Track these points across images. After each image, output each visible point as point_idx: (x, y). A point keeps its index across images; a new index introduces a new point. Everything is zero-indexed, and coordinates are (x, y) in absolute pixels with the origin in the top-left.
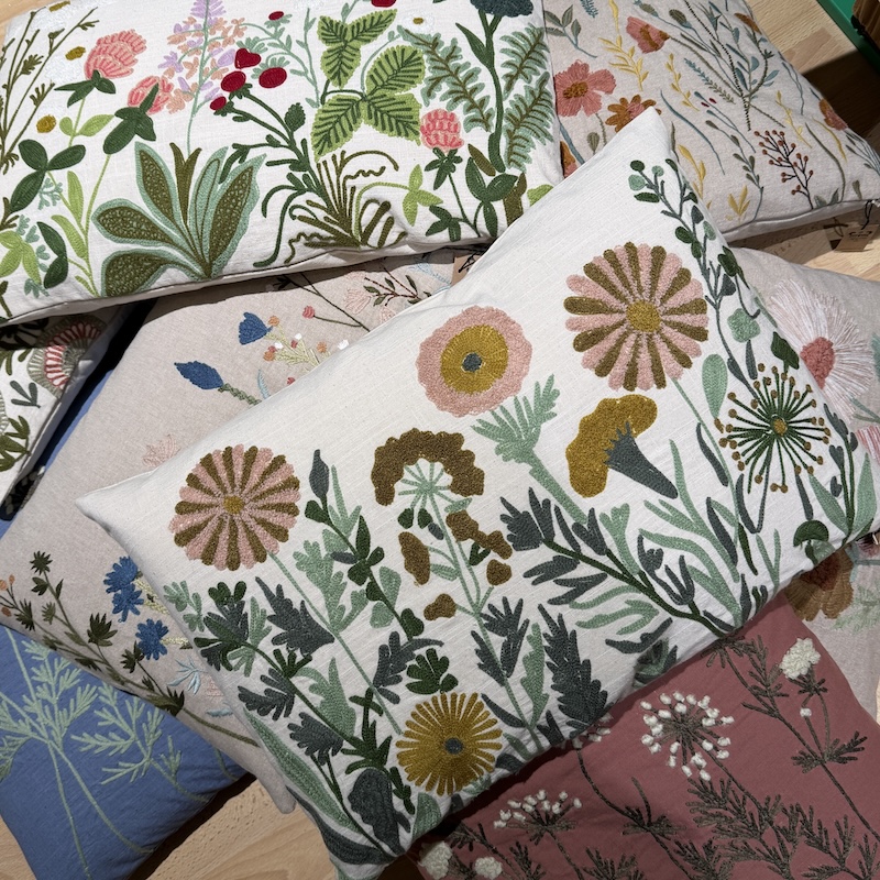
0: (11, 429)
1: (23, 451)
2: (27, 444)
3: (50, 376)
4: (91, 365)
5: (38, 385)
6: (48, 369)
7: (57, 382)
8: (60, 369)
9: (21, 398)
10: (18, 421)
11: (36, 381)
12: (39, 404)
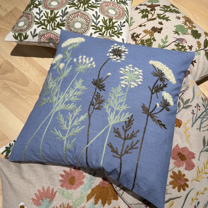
0: (24, 34)
1: (21, 40)
2: (23, 40)
3: (42, 37)
4: (52, 46)
5: (38, 36)
6: (44, 36)
7: (42, 40)
8: (46, 39)
9: (33, 33)
10: (27, 35)
11: (39, 35)
12: (34, 38)
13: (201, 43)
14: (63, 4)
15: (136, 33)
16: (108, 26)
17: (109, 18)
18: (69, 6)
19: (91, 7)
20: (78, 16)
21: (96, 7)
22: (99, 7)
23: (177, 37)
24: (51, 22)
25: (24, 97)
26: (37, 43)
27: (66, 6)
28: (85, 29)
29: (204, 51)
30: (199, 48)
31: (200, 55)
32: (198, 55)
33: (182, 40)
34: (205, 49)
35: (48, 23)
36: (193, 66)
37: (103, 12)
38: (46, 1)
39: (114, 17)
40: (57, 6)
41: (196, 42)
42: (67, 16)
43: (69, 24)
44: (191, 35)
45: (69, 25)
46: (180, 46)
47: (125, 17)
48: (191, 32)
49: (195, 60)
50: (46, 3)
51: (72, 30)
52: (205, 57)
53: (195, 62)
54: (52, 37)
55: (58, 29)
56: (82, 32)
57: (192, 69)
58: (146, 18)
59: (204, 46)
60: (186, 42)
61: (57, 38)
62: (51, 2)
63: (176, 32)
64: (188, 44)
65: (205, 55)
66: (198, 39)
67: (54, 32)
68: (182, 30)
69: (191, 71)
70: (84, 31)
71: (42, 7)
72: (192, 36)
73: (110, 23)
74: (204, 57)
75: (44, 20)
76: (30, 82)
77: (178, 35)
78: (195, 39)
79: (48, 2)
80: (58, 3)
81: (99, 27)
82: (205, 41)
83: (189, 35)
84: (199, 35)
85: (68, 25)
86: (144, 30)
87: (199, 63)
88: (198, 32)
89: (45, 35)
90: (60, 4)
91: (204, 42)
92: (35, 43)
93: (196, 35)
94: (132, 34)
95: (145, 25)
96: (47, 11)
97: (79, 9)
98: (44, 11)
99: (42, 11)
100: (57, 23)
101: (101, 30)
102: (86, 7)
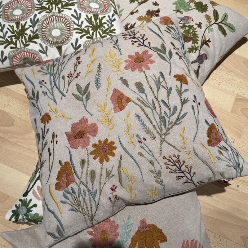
3: (14, 59)
5: (8, 59)
6: (15, 57)
7: (14, 62)
8: (19, 60)
11: (9, 57)
12: (4, 63)
13: (210, 17)
14: (30, 11)
15: (129, 24)
16: (95, 24)
17: (93, 15)
18: (38, 12)
19: (67, 6)
20: (53, 21)
21: (72, 4)
22: (76, 3)
23: (180, 17)
24: (21, 37)
25: (13, 140)
26: (9, 68)
27: (34, 12)
28: (67, 35)
29: (217, 25)
30: (210, 23)
31: (213, 31)
32: (210, 32)
33: (186, 19)
34: (216, 23)
35: (17, 40)
36: (208, 47)
37: (84, 9)
38: (5, 12)
39: (99, 11)
40: (22, 14)
41: (204, 16)
42: (38, 24)
43: (45, 33)
44: (195, 9)
45: (45, 35)
46: (187, 26)
47: (112, 8)
48: (195, 6)
49: (209, 39)
50: (6, 14)
51: (50, 41)
52: (220, 32)
53: (209, 41)
54: (26, 56)
55: (31, 43)
56: (65, 40)
57: (208, 51)
58: (136, 1)
59: (214, 18)
60: (193, 20)
61: (33, 56)
62: (13, 12)
63: (178, 11)
64: (195, 22)
65: (219, 29)
66: (206, 12)
67: (28, 49)
68: (184, 6)
69: (207, 53)
70: (66, 39)
71: (3, 20)
72: (198, 10)
73: (96, 20)
74: (218, 32)
75: (11, 37)
76: (15, 120)
77: (180, 14)
78: (202, 13)
79: (9, 12)
80: (22, 10)
81: (84, 28)
82: (214, 12)
83: (193, 10)
84: (205, 7)
85: (43, 36)
86: (138, 18)
87: (214, 41)
88: (203, 3)
89: (17, 55)
90: (25, 11)
91: (213, 14)
92: (7, 69)
93: (201, 7)
94: (125, 26)
95: (138, 10)
96: (11, 24)
97: (52, 12)
98: (7, 25)
99: (4, 25)
100: (28, 36)
101: (88, 32)
102: (60, 7)
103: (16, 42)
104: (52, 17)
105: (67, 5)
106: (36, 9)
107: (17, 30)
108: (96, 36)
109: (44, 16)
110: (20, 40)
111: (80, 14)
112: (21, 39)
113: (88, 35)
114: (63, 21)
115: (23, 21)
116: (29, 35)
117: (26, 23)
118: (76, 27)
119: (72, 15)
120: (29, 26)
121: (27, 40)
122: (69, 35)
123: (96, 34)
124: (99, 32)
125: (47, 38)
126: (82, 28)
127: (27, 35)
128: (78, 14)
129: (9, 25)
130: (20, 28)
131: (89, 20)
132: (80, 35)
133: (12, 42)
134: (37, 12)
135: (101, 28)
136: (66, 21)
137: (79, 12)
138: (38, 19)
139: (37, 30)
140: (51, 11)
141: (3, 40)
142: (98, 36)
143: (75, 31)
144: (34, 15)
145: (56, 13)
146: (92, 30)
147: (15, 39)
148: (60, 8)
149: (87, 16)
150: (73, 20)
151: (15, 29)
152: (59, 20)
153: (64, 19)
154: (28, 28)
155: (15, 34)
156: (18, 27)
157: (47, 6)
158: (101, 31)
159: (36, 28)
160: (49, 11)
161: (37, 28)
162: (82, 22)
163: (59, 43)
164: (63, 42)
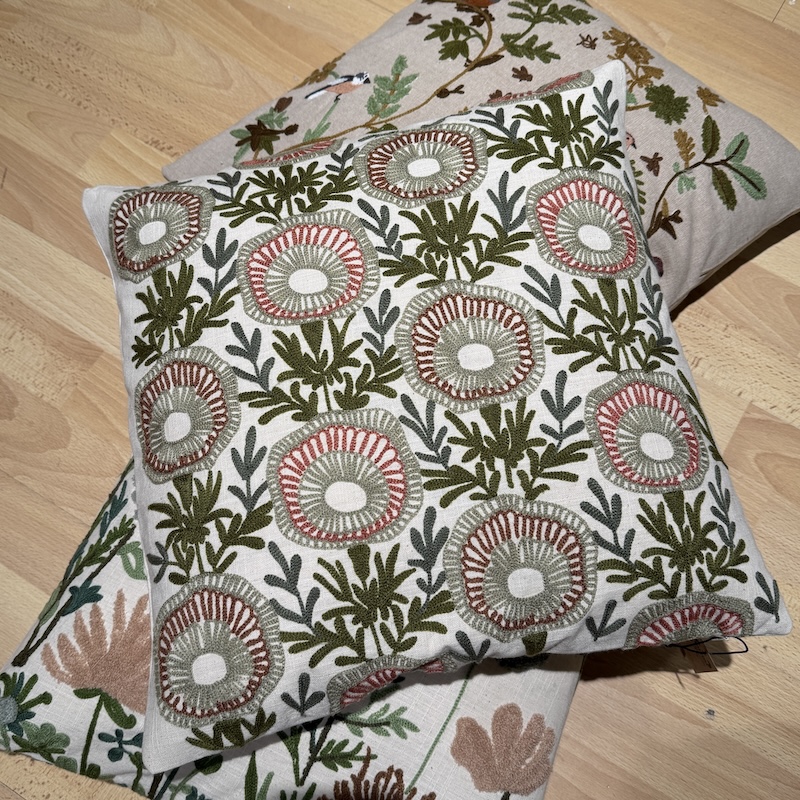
67: (404, 658)
70: (569, 604)
73: (679, 520)
75: (335, 614)
80: (363, 486)
81: (641, 559)
85: (472, 599)
96: (329, 556)
97: (499, 493)
98: (310, 557)
99: (297, 560)
100: (408, 606)
101: (656, 575)
102: (528, 470)
103: (360, 633)
104: (501, 517)
105: (555, 457)
106: (425, 480)
107: (360, 585)
108: (689, 588)
109: (468, 512)
110: (377, 625)
111: (617, 499)
112: (380, 620)
113: (659, 587)
114: (552, 536)
115: (382, 539)
116: (411, 600)
117: (396, 548)
118: (605, 555)
119: (586, 507)
120: (411, 562)
121: (406, 622)
122: (579, 588)
123: (689, 581)
124: (700, 572)
125: (488, 607)
126: (632, 559)
127: (403, 600)
128: (609, 499)
129: (321, 561)
130: (374, 573)
131: (654, 524)
132: (626, 587)
133: (342, 638)
134: (433, 498)
135: (704, 553)
136: (563, 532)
137: (610, 491)
138: (444, 532)
139: (442, 577)
140: (491, 494)
141: (302, 628)
142: (697, 586)
143: (603, 575)
144: (422, 512)
145: (518, 498)
146: (671, 565)
147: (355, 622)
148: (531, 478)
149: (642, 502)
150: (593, 529)
151: (353, 578)
152: (535, 534)
153: (555, 527)
154: (406, 574)
155: (353, 602)
156: (362, 571)
157: (470, 467)
158: (704, 567)
159: (436, 570)
160: (483, 492)
161: (442, 569)
162: (631, 534)
163: (537, 620)
164: (553, 616)
